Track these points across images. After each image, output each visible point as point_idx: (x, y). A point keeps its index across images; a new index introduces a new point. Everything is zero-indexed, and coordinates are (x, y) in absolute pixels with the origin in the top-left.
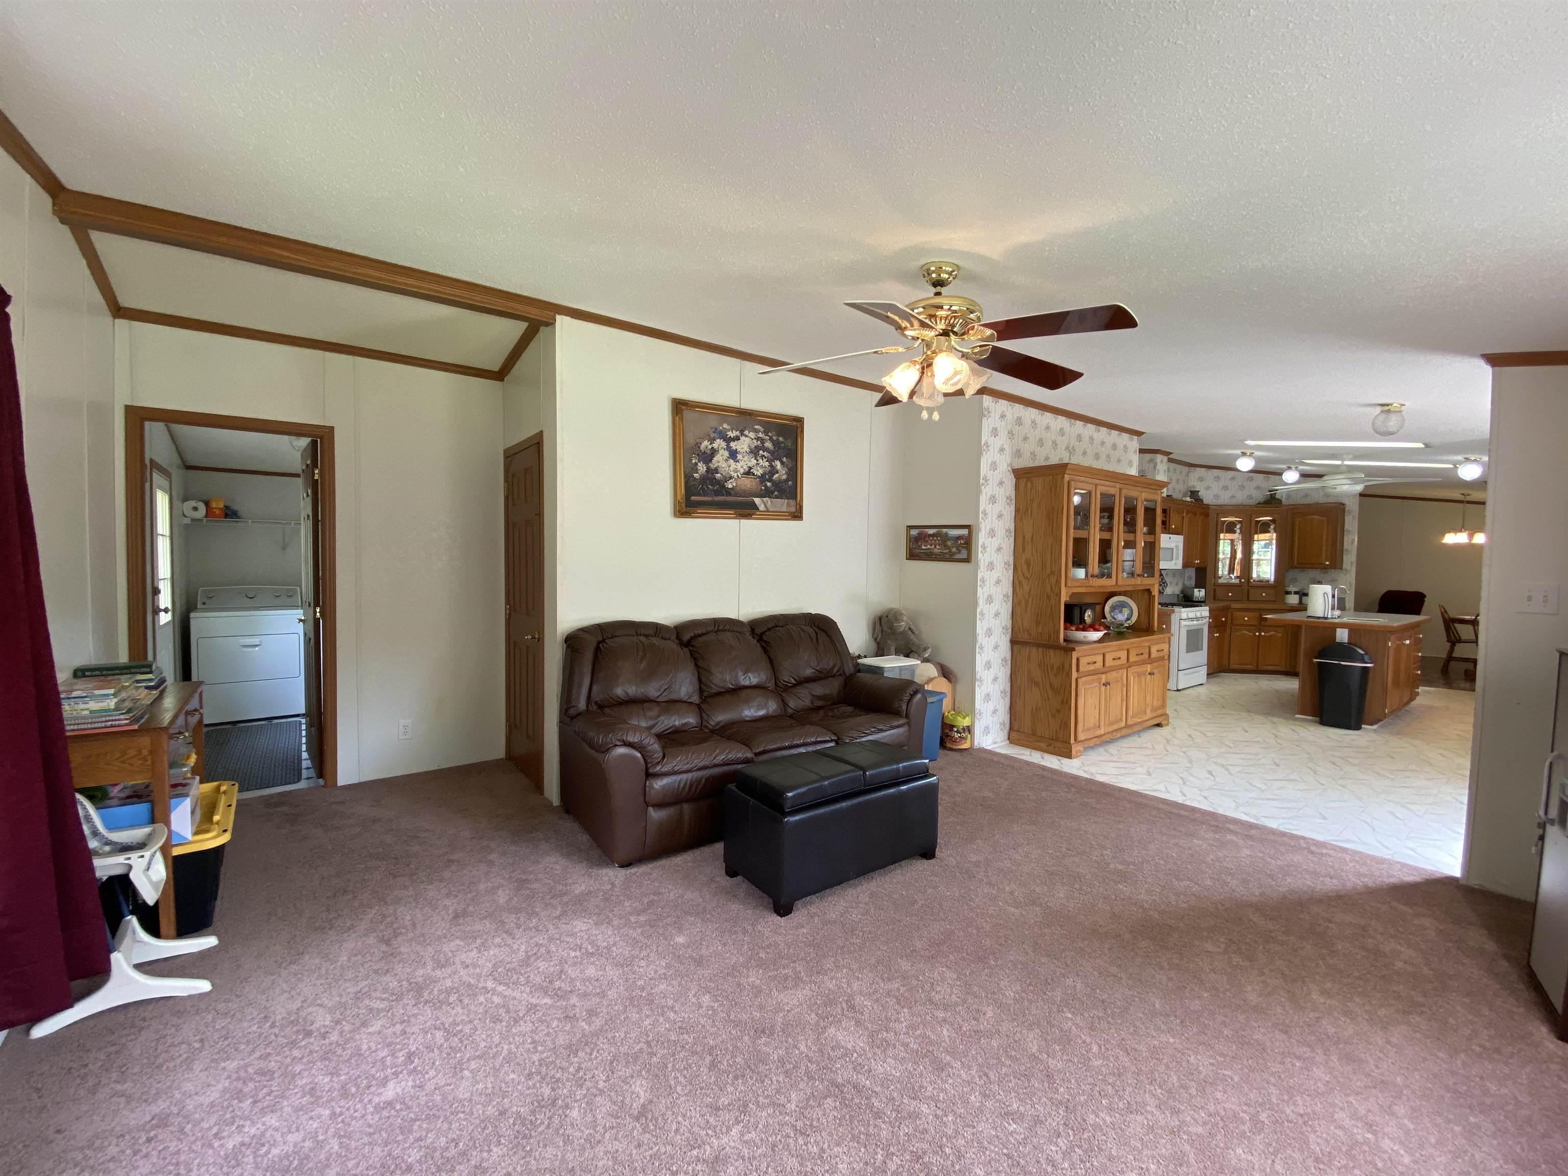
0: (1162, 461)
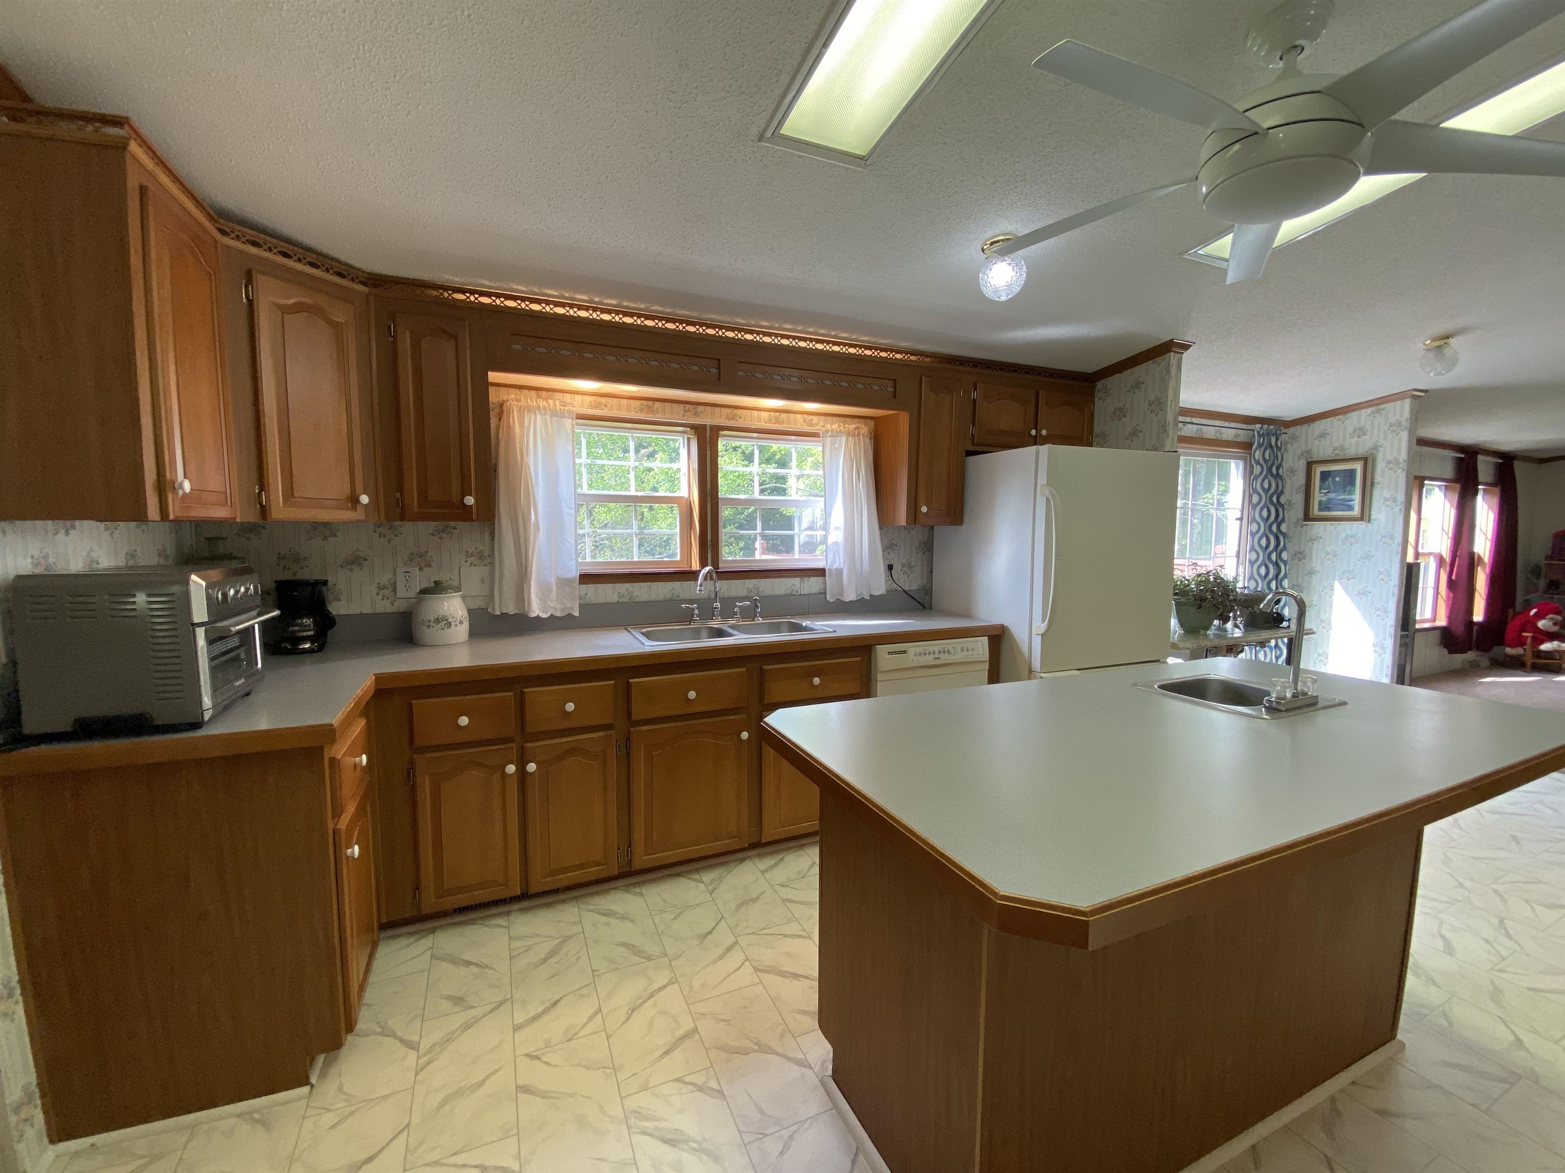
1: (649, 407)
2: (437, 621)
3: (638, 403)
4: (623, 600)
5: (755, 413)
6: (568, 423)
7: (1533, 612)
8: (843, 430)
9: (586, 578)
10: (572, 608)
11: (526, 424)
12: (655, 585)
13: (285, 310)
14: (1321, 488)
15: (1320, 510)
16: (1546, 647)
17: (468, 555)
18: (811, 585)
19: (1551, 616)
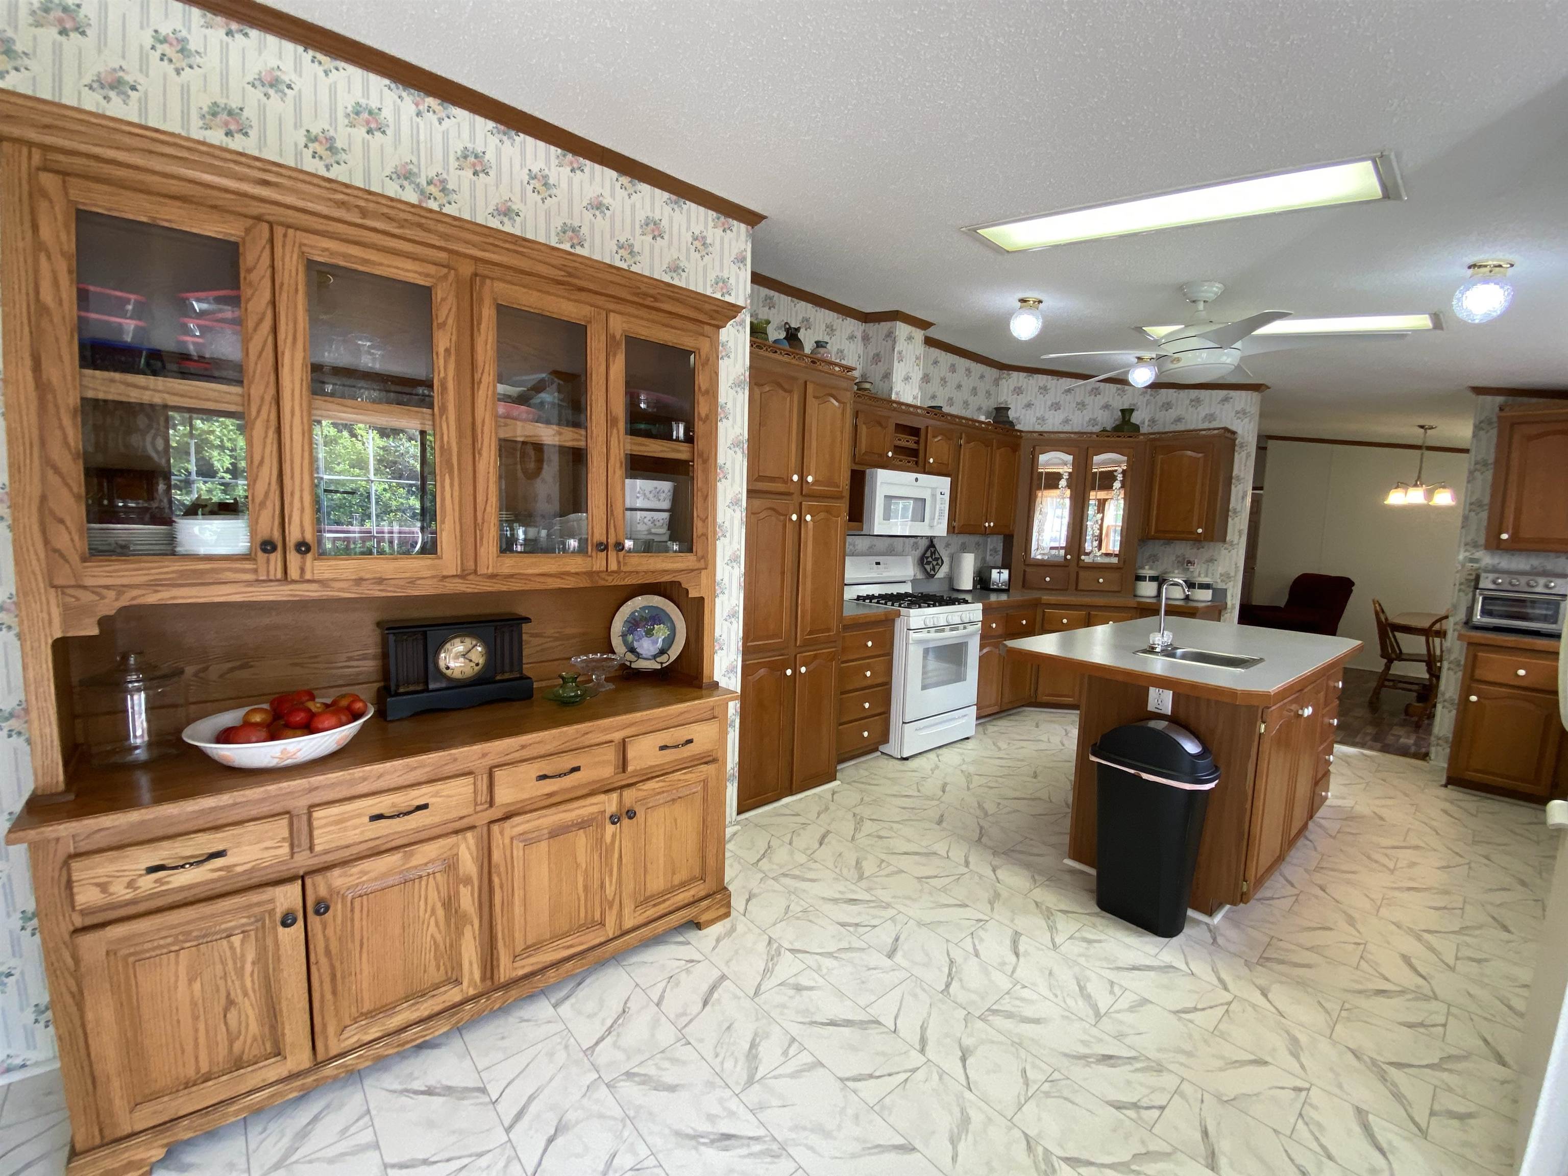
0: (910, 338)
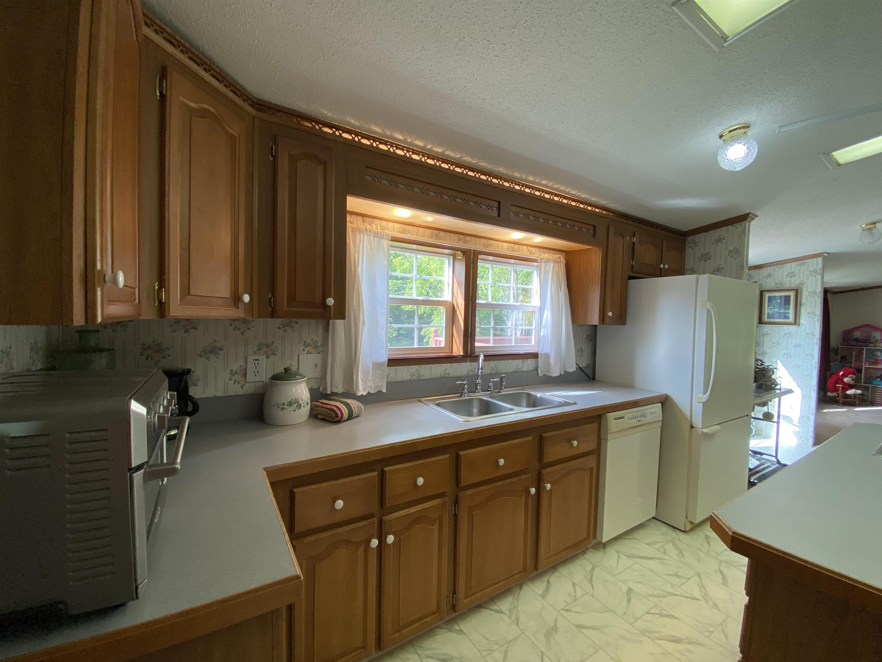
1: (436, 235)
2: (290, 404)
3: (430, 231)
4: (414, 378)
5: (500, 243)
6: (386, 243)
7: (841, 373)
8: (552, 258)
9: (393, 362)
10: (382, 386)
11: (358, 242)
12: (434, 366)
13: (193, 113)
14: (768, 306)
15: (768, 318)
16: (850, 392)
17: (306, 345)
18: (528, 365)
19: (851, 375)
